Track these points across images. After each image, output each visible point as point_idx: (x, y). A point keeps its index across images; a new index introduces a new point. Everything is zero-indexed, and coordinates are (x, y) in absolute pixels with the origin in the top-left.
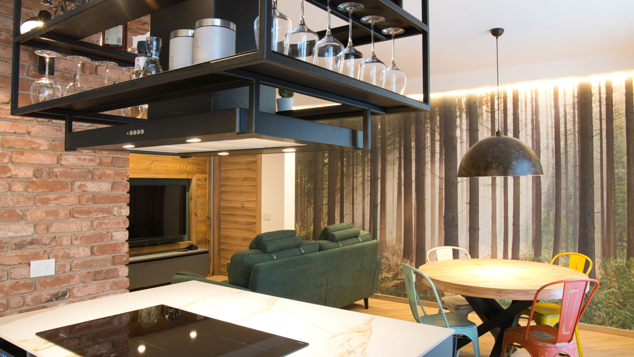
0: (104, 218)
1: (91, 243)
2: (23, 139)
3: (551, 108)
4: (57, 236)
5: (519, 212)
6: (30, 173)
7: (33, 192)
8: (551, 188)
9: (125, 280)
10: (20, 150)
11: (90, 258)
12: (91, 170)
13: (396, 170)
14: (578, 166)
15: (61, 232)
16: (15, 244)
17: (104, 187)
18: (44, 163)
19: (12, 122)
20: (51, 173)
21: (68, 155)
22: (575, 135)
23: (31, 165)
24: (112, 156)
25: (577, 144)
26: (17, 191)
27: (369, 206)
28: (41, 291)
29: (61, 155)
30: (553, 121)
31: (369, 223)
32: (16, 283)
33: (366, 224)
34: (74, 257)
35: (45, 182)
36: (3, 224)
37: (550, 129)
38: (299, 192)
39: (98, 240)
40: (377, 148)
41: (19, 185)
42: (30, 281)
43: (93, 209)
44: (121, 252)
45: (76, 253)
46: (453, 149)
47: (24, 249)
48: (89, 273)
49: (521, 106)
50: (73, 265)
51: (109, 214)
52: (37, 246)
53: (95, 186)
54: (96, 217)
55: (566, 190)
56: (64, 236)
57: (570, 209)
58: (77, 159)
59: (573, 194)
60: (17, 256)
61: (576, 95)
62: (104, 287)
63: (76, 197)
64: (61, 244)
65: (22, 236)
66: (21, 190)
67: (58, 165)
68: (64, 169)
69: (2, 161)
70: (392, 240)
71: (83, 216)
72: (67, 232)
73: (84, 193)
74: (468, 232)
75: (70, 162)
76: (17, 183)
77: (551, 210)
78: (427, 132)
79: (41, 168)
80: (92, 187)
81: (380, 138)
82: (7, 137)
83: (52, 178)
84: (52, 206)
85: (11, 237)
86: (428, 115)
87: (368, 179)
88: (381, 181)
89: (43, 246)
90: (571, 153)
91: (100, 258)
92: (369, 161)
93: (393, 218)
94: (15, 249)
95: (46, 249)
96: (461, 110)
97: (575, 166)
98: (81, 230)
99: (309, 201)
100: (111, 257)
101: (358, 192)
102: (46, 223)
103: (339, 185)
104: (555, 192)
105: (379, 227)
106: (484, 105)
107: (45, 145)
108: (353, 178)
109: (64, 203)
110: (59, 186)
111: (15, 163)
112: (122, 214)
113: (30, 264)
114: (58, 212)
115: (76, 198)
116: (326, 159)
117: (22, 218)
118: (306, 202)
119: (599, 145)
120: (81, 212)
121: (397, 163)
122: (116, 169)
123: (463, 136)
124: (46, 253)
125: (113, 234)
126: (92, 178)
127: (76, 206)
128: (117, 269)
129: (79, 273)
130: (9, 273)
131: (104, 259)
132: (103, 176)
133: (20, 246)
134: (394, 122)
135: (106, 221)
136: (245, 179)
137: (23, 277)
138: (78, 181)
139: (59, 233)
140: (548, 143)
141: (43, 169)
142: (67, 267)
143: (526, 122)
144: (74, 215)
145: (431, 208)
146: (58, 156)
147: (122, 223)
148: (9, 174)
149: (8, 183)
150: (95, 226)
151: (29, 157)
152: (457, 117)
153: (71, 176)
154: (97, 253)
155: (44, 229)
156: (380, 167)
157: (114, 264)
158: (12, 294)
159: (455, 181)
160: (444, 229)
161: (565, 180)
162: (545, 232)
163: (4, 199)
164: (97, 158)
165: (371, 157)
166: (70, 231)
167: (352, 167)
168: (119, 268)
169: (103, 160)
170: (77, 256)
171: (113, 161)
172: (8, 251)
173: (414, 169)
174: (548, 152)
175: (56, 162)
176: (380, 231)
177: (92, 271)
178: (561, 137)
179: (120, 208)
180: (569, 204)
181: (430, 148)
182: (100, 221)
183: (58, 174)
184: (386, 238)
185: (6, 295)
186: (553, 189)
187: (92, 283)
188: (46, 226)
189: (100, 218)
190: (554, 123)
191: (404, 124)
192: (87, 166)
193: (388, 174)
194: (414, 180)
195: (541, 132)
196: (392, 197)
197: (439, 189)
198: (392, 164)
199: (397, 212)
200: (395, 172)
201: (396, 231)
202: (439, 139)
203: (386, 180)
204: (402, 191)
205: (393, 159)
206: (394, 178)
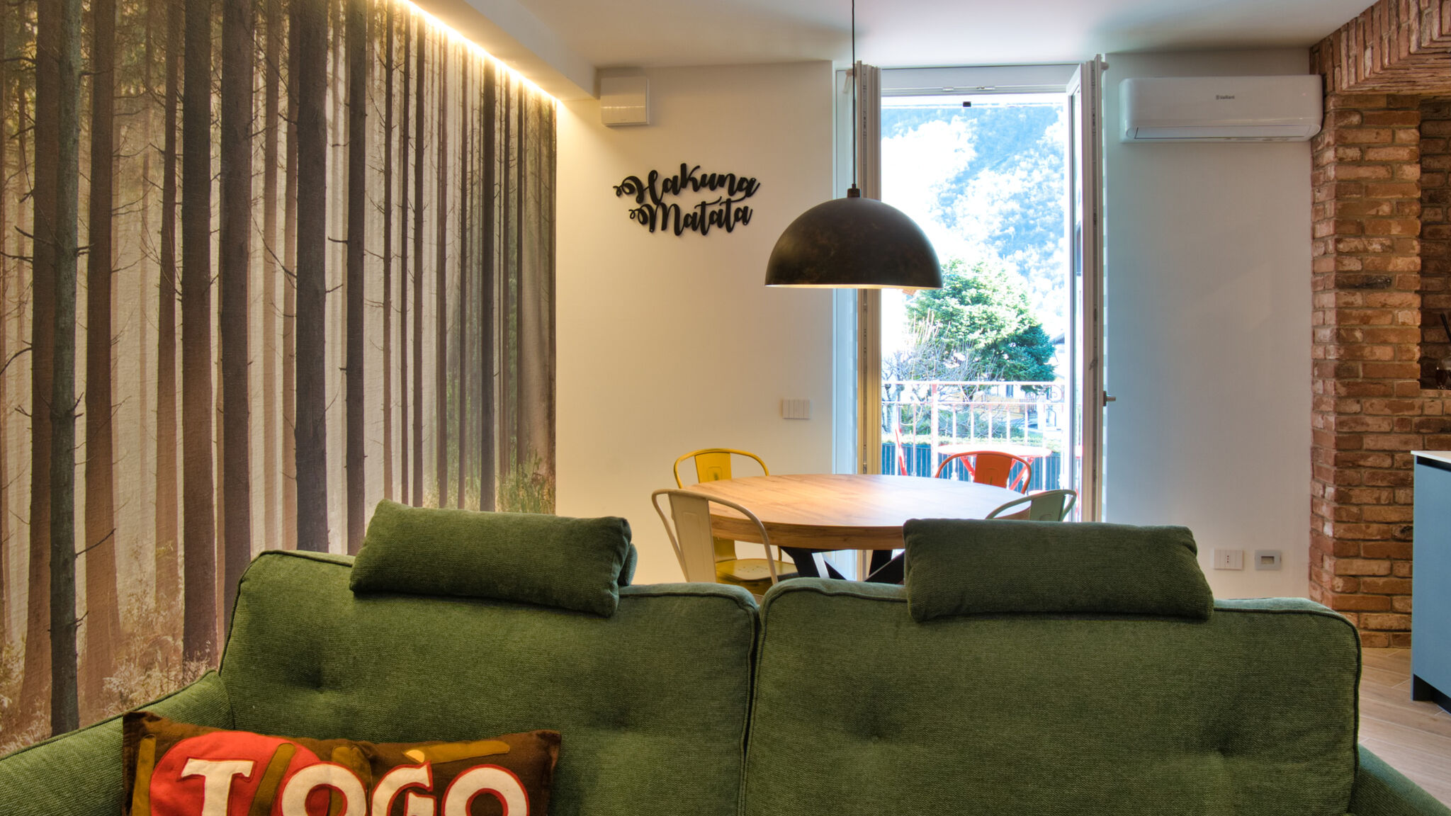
3: (459, 103)
8: (456, 317)
13: (155, 218)
27: (28, 422)
30: (461, 141)
37: (457, 159)
40: (71, 69)
46: (317, 163)
49: (426, 76)
70: (139, 591)
77: (455, 376)
78: (254, 66)
81: (86, 14)
87: (21, 248)
88: (91, 266)
90: (475, 229)
92: (30, 133)
93: (143, 473)
96: (334, 24)
105: (80, 543)
119: (499, 220)
121: (158, 176)
140: (454, 196)
143: (431, 125)
145: (265, 397)
152: (328, 47)
156: (84, 185)
160: (297, 479)
162: (451, 435)
165: (38, 112)
173: (215, 222)
176: (88, 561)
178: (468, 186)
181: (262, 137)
184: (115, 590)
186: (458, 320)
190: (462, 147)
193: (120, 234)
194: (217, 273)
195: (448, 165)
196: (138, 357)
197: (285, 315)
198: (138, 178)
199: (159, 437)
200: (148, 226)
201: (155, 537)
202: (286, 111)
203: (113, 265)
204: (176, 325)
205: (142, 153)
206: (148, 258)
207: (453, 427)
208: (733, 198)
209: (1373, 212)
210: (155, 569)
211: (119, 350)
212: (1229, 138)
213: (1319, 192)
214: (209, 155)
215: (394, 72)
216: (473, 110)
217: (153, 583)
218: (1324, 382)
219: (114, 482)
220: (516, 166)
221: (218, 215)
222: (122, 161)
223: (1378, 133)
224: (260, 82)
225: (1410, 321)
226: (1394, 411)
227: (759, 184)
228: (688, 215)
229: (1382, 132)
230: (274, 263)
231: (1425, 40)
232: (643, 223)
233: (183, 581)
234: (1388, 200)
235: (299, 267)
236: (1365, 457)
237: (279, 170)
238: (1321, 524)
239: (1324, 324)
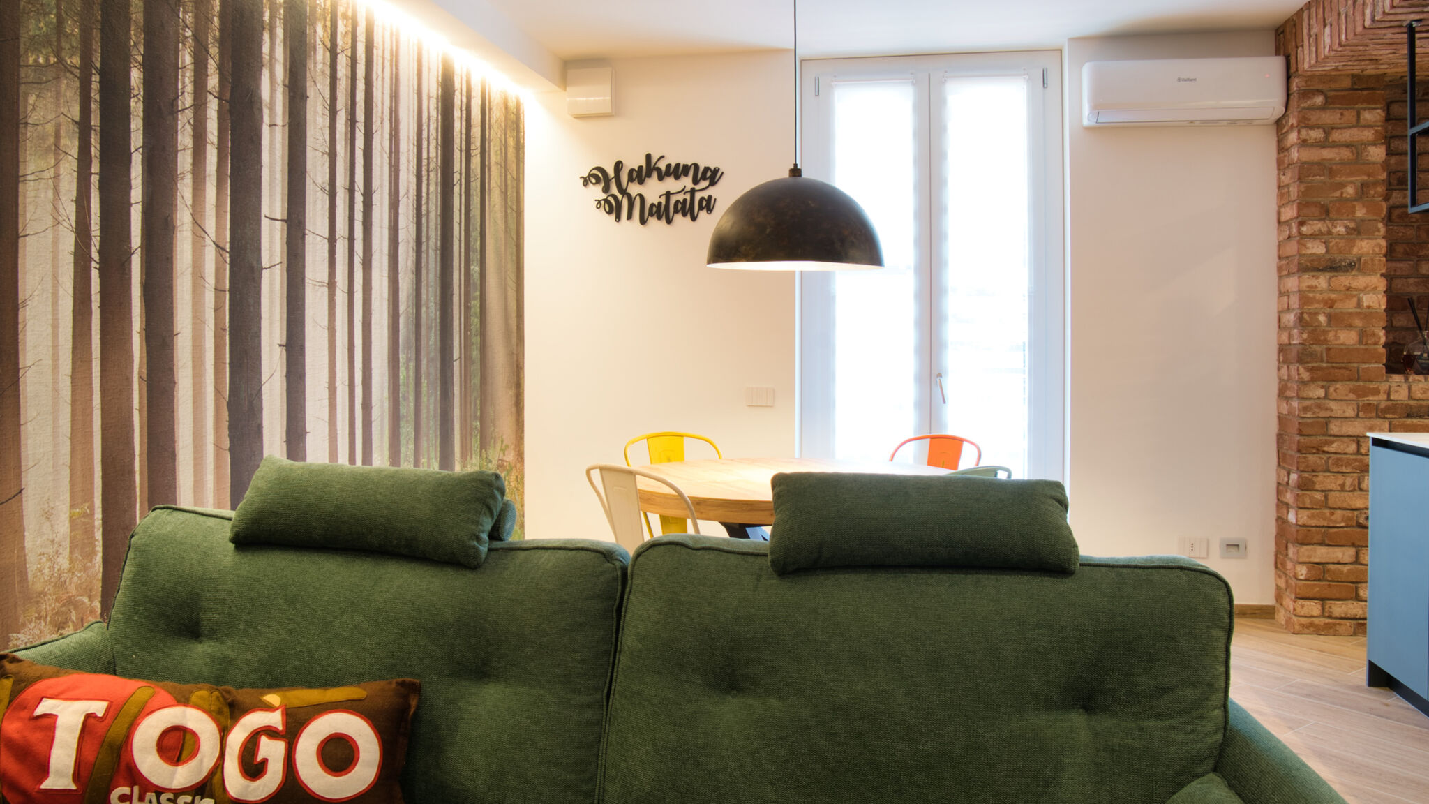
5: (371, 369)
8: (410, 301)
13: (69, 186)
25: (439, 195)
30: (416, 129)
37: (411, 146)
46: (252, 140)
49: (377, 64)
55: (426, 308)
57: (430, 355)
59: (433, 316)
61: (440, 81)
70: (51, 550)
77: (410, 359)
78: (183, 44)
90: (432, 215)
93: (55, 435)
96: (273, 7)
97: (436, 248)
104: (414, 311)
119: (459, 208)
121: (71, 146)
123: (275, 104)
140: (408, 182)
143: (382, 113)
145: (194, 368)
152: (263, 28)
160: (229, 449)
161: (425, 282)
173: (136, 194)
174: (408, 205)
178: (423, 173)
180: (430, 343)
181: (189, 114)
184: (23, 548)
186: (413, 304)
193: (28, 200)
194: (139, 244)
195: (401, 150)
196: (50, 322)
197: (216, 289)
198: (49, 147)
200: (61, 194)
201: (69, 499)
202: (217, 89)
203: (20, 231)
204: (93, 292)
205: (53, 122)
206: (60, 226)
207: (407, 409)
208: (697, 187)
209: (1338, 194)
210: (69, 531)
211: (27, 313)
212: (1192, 122)
213: (1284, 175)
214: (130, 128)
215: (339, 57)
216: (429, 98)
217: (67, 544)
218: (1288, 367)
219: (22, 443)
220: (479, 155)
221: (141, 187)
222: (30, 128)
223: (1342, 114)
224: (187, 58)
225: (1374, 304)
226: (1359, 396)
227: (722, 173)
228: (652, 205)
229: (1346, 113)
230: (203, 238)
231: (1378, 13)
232: (610, 213)
233: (101, 543)
234: (1351, 182)
235: (231, 243)
236: (1329, 443)
237: (209, 147)
238: (1285, 511)
239: (1288, 309)
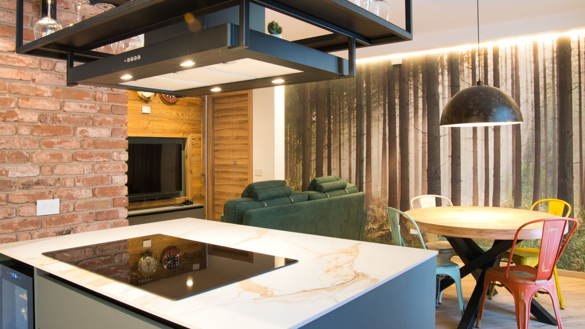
0: (104, 163)
1: (92, 186)
2: (28, 86)
3: (530, 63)
4: (61, 177)
5: (500, 164)
6: (35, 118)
7: (38, 136)
8: (530, 140)
9: (124, 221)
10: (26, 96)
11: (91, 200)
12: (92, 117)
13: (381, 126)
14: (557, 119)
15: (65, 174)
16: (22, 184)
17: (104, 133)
18: (48, 109)
19: (18, 69)
20: (54, 119)
21: (71, 102)
22: (554, 89)
23: (36, 111)
24: (111, 104)
25: (556, 97)
26: (24, 134)
27: (355, 161)
28: (47, 229)
29: (64, 102)
30: (533, 76)
31: (355, 177)
32: (24, 220)
33: (353, 178)
34: (77, 198)
35: (50, 126)
36: (11, 164)
37: (529, 83)
38: (289, 149)
39: (99, 183)
40: (362, 105)
41: (25, 128)
42: (36, 219)
43: (94, 153)
44: (120, 195)
45: (79, 194)
46: (435, 104)
47: (31, 188)
48: (91, 213)
49: (501, 62)
50: (76, 206)
51: (110, 159)
52: (42, 186)
53: (96, 132)
54: (97, 161)
55: (545, 142)
56: (67, 178)
57: (549, 160)
58: (79, 106)
59: (552, 145)
60: (25, 195)
61: (555, 50)
62: (105, 227)
63: (78, 141)
64: (65, 185)
65: (28, 177)
66: (27, 133)
67: (61, 111)
68: (67, 115)
69: (10, 106)
70: (377, 193)
71: (85, 160)
72: (71, 174)
73: (86, 138)
74: (450, 184)
75: (72, 109)
76: (23, 127)
77: (531, 162)
78: (410, 89)
79: (45, 113)
80: (93, 132)
81: (365, 96)
82: (13, 84)
83: (55, 123)
84: (56, 149)
85: (18, 177)
86: (411, 73)
87: (354, 135)
88: (367, 136)
89: (48, 186)
90: (550, 106)
91: (101, 200)
92: (355, 117)
93: (378, 172)
94: (23, 188)
95: (50, 190)
96: (443, 67)
97: (554, 118)
98: (83, 172)
99: (298, 158)
100: (112, 199)
101: (345, 147)
102: (51, 165)
103: (326, 142)
104: (534, 144)
105: (364, 181)
106: (465, 62)
107: (49, 92)
108: (340, 134)
109: (67, 146)
110: (62, 131)
111: (21, 108)
112: (121, 159)
113: (36, 203)
114: (62, 155)
115: (78, 143)
116: (314, 117)
117: (29, 160)
118: (295, 159)
119: (578, 97)
120: (83, 156)
121: (382, 119)
122: (115, 117)
123: (445, 92)
124: (51, 194)
125: (113, 178)
126: (93, 125)
127: (78, 150)
128: (117, 210)
129: (82, 213)
130: (18, 211)
131: (105, 201)
132: (103, 123)
133: (26, 186)
134: (378, 80)
135: (107, 165)
136: (237, 138)
137: (30, 215)
138: (79, 127)
139: (63, 175)
140: (527, 97)
141: (48, 115)
142: (71, 207)
143: (506, 77)
144: (77, 158)
145: (415, 161)
146: (61, 103)
147: (122, 167)
148: (15, 119)
149: (15, 126)
150: (96, 170)
151: (34, 103)
152: (439, 74)
153: (73, 121)
154: (98, 195)
155: (49, 171)
156: (365, 123)
157: (114, 206)
158: (20, 230)
159: (437, 135)
160: (427, 181)
161: (544, 132)
162: (525, 182)
163: (12, 141)
164: (97, 105)
165: (356, 114)
166: (72, 173)
167: (338, 124)
168: (119, 210)
169: (103, 108)
170: (79, 197)
171: (113, 108)
172: (17, 190)
173: (398, 124)
174: (527, 106)
175: (59, 108)
176: (366, 185)
177: (94, 211)
178: (540, 91)
179: (120, 153)
180: (549, 156)
181: (413, 104)
182: (101, 165)
183: (61, 119)
184: (371, 191)
185: (15, 231)
186: (533, 141)
187: (94, 223)
188: (50, 168)
189: (101, 163)
190: (534, 78)
191: (388, 83)
192: (88, 113)
193: (373, 130)
194: (398, 135)
195: (521, 87)
196: (377, 152)
197: (422, 143)
198: (377, 120)
199: (382, 166)
201: (381, 184)
202: (422, 96)
203: (371, 136)
204: (387, 146)
205: (378, 115)
206: (379, 134)
210: (381, 190)
211: (373, 150)
214: (396, 112)
217: (380, 192)
222: (373, 118)
230: (418, 131)
233: (388, 194)
237: (419, 110)
